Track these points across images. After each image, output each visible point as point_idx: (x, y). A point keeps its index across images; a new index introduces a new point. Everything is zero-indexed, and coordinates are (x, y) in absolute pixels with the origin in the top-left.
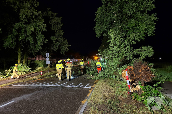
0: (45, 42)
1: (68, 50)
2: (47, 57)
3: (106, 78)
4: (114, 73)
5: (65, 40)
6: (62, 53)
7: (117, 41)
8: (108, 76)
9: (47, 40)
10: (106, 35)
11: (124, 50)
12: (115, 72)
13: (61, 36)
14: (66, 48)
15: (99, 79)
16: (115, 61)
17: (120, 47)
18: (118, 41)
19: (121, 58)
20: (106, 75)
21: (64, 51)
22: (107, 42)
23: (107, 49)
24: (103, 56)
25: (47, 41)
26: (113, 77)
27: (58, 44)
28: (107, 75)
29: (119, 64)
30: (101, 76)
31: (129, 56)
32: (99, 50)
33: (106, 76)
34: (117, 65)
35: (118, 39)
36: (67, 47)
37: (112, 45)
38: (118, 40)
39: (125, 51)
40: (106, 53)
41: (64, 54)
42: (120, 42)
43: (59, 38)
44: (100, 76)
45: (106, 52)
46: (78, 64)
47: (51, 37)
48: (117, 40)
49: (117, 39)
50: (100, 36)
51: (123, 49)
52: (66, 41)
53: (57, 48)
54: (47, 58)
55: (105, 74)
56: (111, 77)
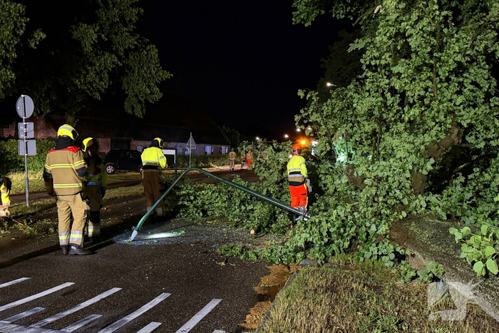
0: (33, 45)
1: (158, 95)
2: (21, 120)
3: (333, 253)
4: (395, 235)
5: (148, 48)
6: (129, 111)
7: (412, 31)
8: (346, 244)
9: (43, 36)
10: (347, 15)
11: (454, 87)
12: (397, 226)
13: (125, 25)
14: (149, 87)
15: (289, 261)
16: (400, 154)
17: (431, 67)
18: (420, 26)
19: (433, 132)
20: (334, 236)
21: (140, 102)
22: (352, 47)
23: (351, 86)
24: (326, 124)
25: (42, 41)
26: (384, 251)
27: (109, 60)
28: (341, 236)
29: (425, 173)
30: (309, 245)
31: (480, 128)
32: (306, 94)
33: (334, 247)
34: (408, 175)
35: (420, 18)
36: (156, 84)
37: (383, 62)
38: (425, 21)
39: (459, 93)
40: (342, 110)
41: (139, 113)
42: (433, 34)
43: (116, 34)
44: (301, 243)
45: (340, 104)
46: (209, 166)
47: (73, 27)
48: (416, 22)
49: (414, 17)
50: (313, 17)
51: (448, 80)
52: (154, 52)
53: (104, 85)
54: (21, 126)
55: (329, 233)
56: (368, 255)
